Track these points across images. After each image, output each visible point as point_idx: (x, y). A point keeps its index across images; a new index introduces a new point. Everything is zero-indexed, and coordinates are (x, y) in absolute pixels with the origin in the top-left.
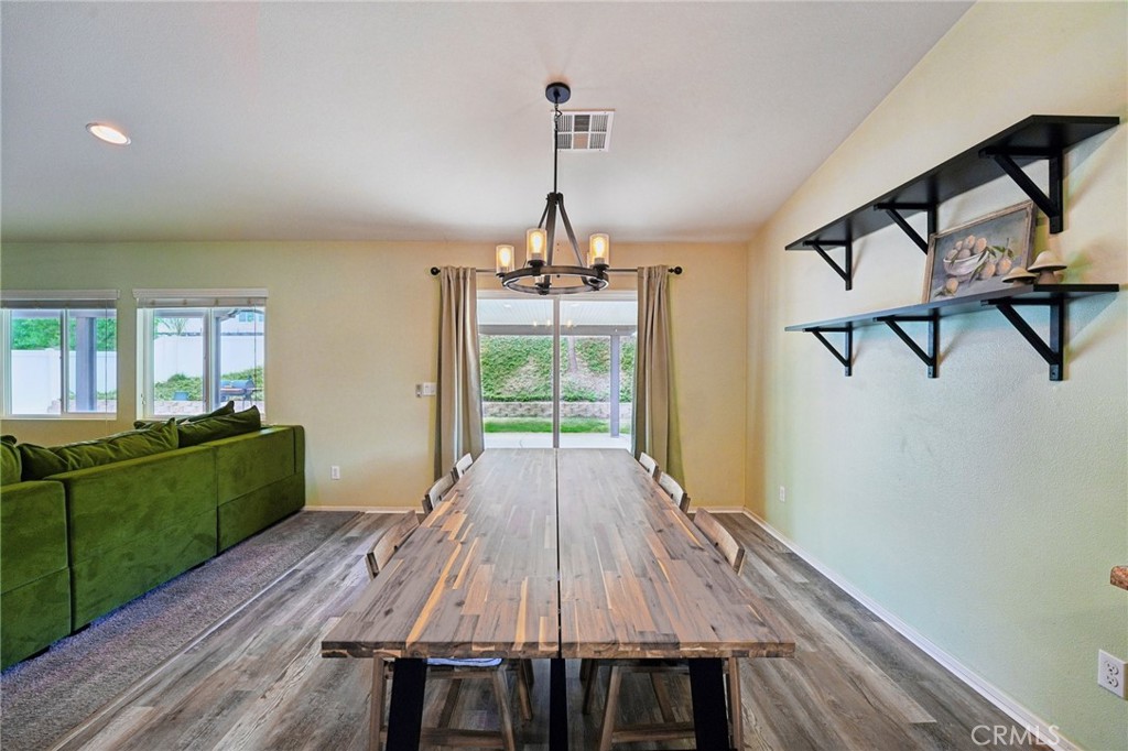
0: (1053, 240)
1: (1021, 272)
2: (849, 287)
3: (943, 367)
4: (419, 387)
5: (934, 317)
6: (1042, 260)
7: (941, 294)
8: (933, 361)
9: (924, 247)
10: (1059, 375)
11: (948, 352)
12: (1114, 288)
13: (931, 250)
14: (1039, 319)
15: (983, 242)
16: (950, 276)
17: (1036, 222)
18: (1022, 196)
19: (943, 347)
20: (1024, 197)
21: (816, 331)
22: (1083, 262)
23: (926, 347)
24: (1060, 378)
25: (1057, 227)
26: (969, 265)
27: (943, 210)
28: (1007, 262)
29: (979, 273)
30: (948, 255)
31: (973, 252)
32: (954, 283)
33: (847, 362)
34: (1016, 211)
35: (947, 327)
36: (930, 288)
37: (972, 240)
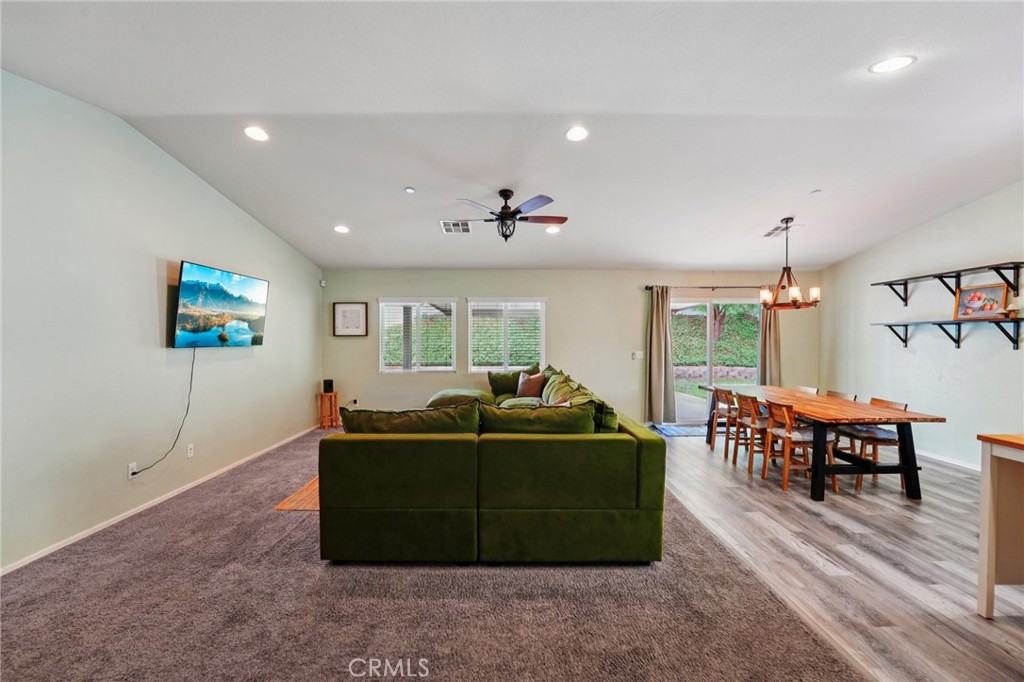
0: (1014, 299)
1: (1002, 311)
2: (906, 305)
3: (962, 344)
4: (633, 354)
5: (959, 324)
6: (1010, 307)
7: (964, 314)
8: (957, 341)
9: (954, 294)
10: (1016, 347)
11: (964, 338)
13: (958, 295)
14: (1010, 327)
15: (984, 296)
16: (968, 307)
17: (1008, 291)
18: (1001, 281)
19: (962, 335)
20: (1003, 281)
21: (890, 327)
23: (954, 335)
24: (1017, 348)
25: (1017, 295)
26: (977, 304)
27: (963, 279)
28: (995, 306)
29: (982, 308)
30: (966, 298)
31: (979, 299)
32: (970, 311)
33: (905, 341)
34: (1000, 286)
35: (965, 328)
36: (957, 311)
37: (979, 294)
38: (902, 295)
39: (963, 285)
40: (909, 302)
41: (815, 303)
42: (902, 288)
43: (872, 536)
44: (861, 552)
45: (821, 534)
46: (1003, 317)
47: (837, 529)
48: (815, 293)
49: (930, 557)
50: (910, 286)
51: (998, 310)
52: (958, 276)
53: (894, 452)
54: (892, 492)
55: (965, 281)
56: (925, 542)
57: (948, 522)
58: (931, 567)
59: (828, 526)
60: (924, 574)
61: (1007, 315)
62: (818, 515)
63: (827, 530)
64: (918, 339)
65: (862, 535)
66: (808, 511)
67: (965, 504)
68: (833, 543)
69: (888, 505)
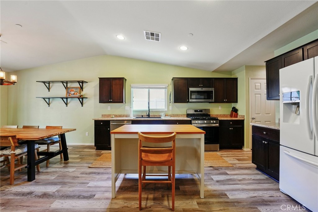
2: (49, 91)
3: (68, 105)
5: (67, 98)
6: (81, 94)
7: (69, 95)
8: (67, 104)
9: (66, 88)
10: (82, 106)
11: (69, 103)
12: (87, 98)
14: (81, 100)
15: (74, 90)
16: (70, 93)
17: (80, 89)
20: (80, 86)
21: (44, 99)
22: (85, 95)
25: (82, 91)
26: (72, 93)
27: (68, 84)
28: (77, 93)
29: (74, 94)
30: (69, 90)
31: (73, 91)
32: (70, 95)
33: (49, 104)
34: (78, 88)
35: (69, 100)
36: (67, 95)
37: (73, 89)
38: (48, 87)
39: (68, 86)
40: (50, 90)
41: (14, 83)
42: (48, 84)
43: (61, 189)
44: (63, 201)
45: (39, 205)
46: (80, 97)
47: (45, 195)
48: (13, 78)
49: (85, 184)
50: (51, 84)
51: (78, 95)
52: (67, 83)
53: (46, 146)
54: (55, 163)
55: (69, 85)
56: (79, 178)
57: (79, 166)
58: (88, 189)
59: (40, 197)
60: (89, 194)
61: (80, 96)
62: (30, 193)
63: (41, 200)
64: (54, 103)
65: (58, 191)
66: (23, 194)
67: (78, 157)
68: (48, 205)
69: (57, 170)
